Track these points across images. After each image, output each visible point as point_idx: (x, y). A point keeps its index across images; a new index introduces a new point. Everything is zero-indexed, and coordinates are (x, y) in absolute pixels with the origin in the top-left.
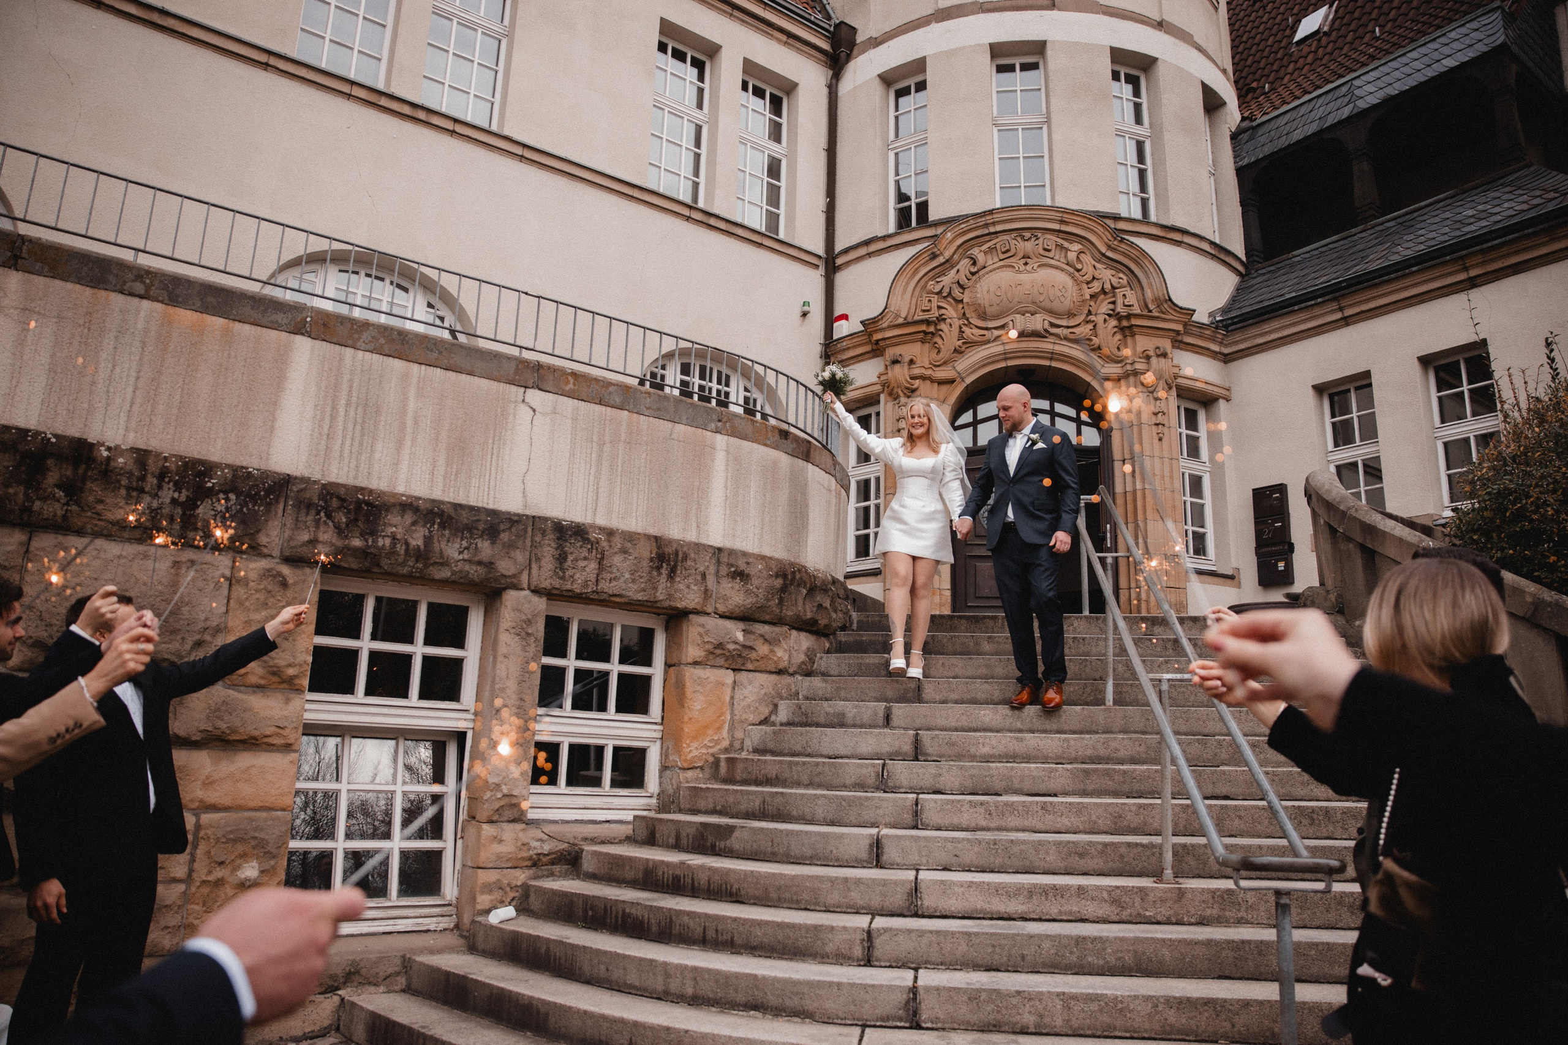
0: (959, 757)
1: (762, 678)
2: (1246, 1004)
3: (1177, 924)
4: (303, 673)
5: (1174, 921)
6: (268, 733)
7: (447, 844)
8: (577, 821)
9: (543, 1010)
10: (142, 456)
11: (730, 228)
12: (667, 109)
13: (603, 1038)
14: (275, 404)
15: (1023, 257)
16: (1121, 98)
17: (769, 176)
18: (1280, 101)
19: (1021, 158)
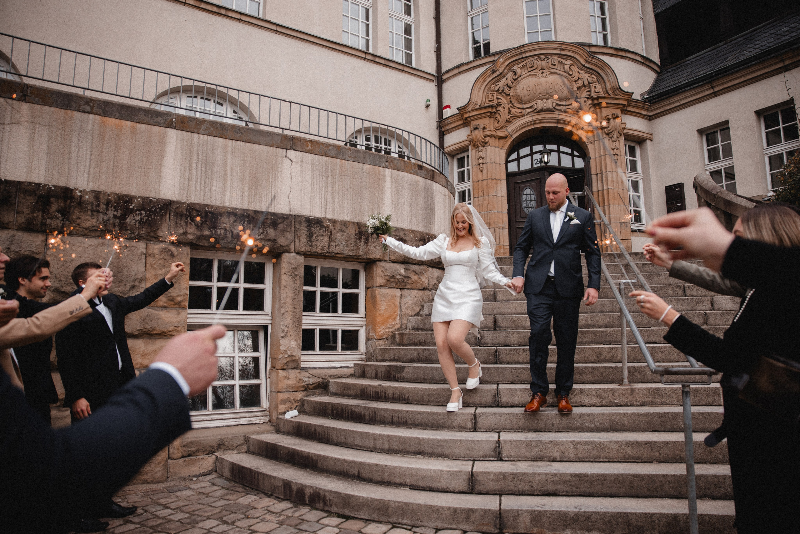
0: (517, 328)
1: (415, 292)
2: (667, 443)
3: (631, 406)
4: (185, 299)
5: (629, 404)
6: (170, 329)
7: (262, 381)
8: (325, 368)
9: (314, 458)
10: (97, 194)
11: (387, 63)
12: (350, 1)
13: (345, 471)
14: (160, 165)
15: (541, 69)
17: (406, 34)
19: (538, 16)
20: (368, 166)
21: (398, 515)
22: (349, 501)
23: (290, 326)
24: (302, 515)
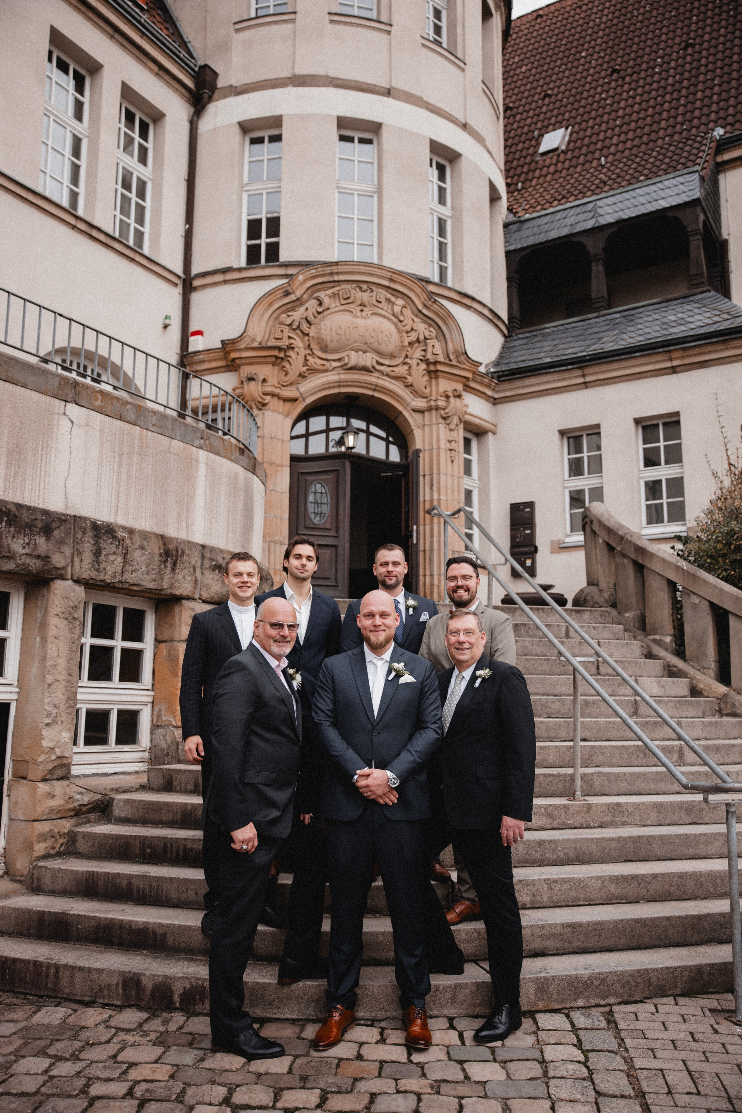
2: (655, 876)
3: (586, 828)
5: (585, 826)
11: (109, 241)
12: (52, 117)
15: (360, 305)
16: (432, 182)
17: (137, 196)
18: (533, 201)
19: (356, 219)
20: (176, 442)
22: (263, 995)
23: (62, 705)
24: (181, 1027)
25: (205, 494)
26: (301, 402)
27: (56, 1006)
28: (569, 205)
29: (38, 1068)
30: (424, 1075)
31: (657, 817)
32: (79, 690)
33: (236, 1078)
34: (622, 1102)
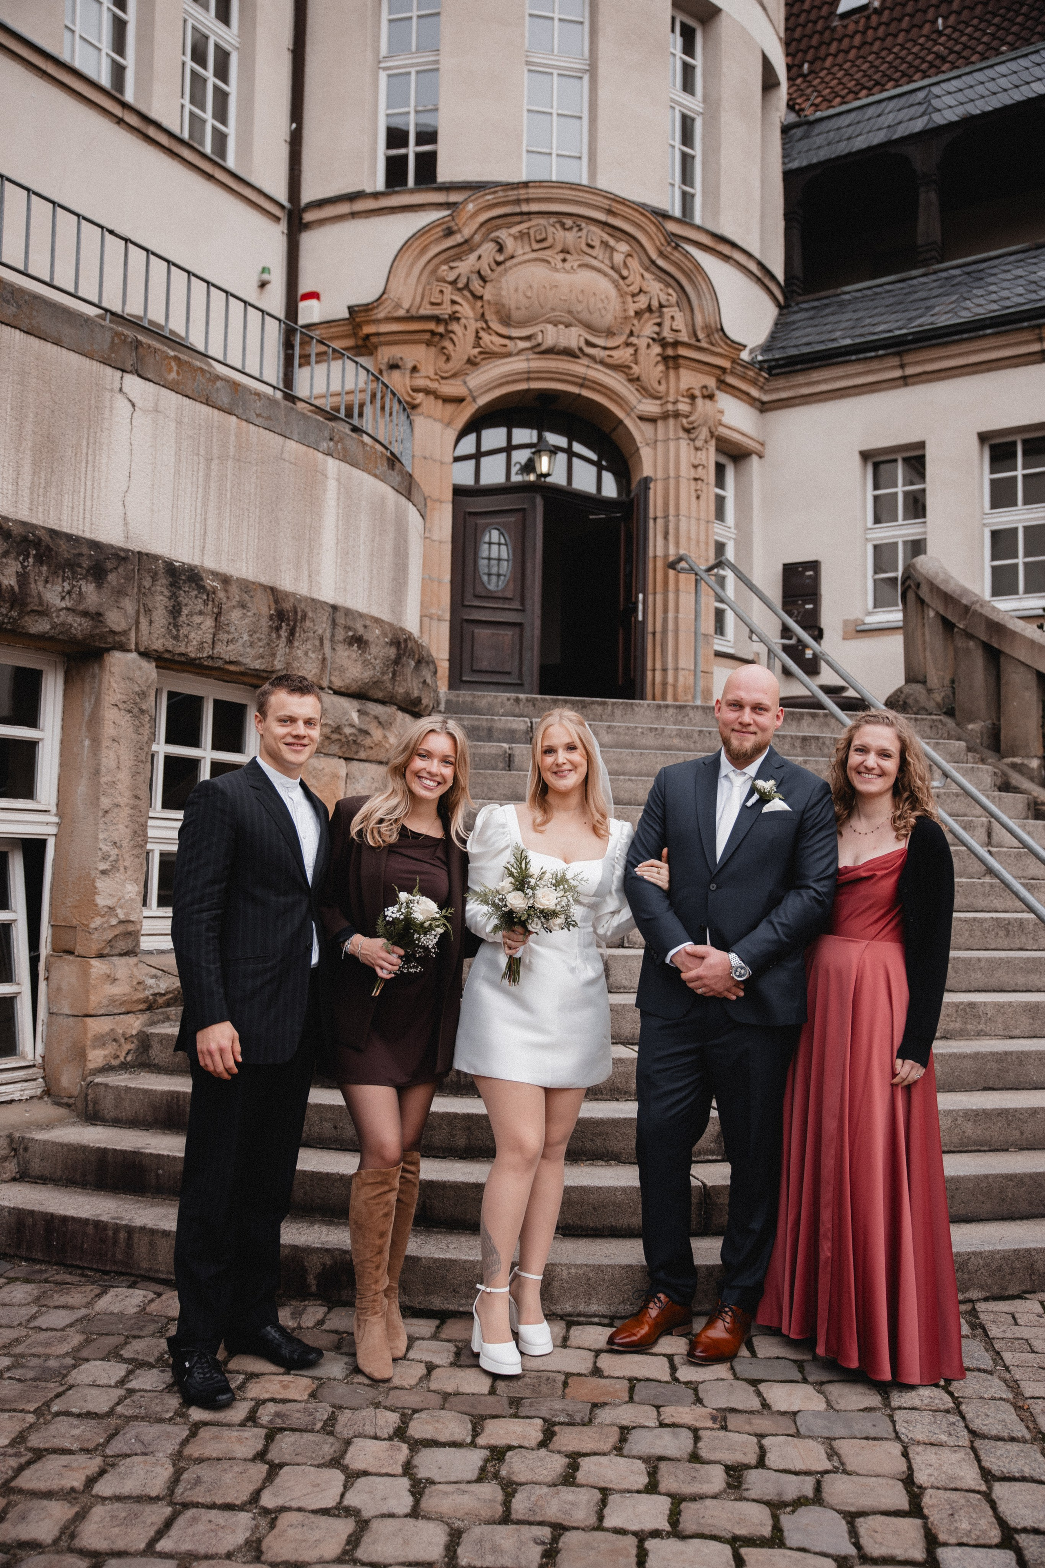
1: (372, 769)
7: (20, 987)
15: (562, 251)
16: (674, 55)
17: (216, 75)
18: (828, 90)
19: (555, 116)
20: (294, 444)
21: (577, 1296)
22: (443, 1277)
23: (125, 843)
24: (321, 1322)
25: (337, 527)
26: (470, 403)
27: (129, 1287)
28: (885, 95)
29: (110, 1378)
30: (699, 1401)
31: (1031, 1024)
32: (150, 823)
33: (411, 1400)
34: (1014, 1447)
